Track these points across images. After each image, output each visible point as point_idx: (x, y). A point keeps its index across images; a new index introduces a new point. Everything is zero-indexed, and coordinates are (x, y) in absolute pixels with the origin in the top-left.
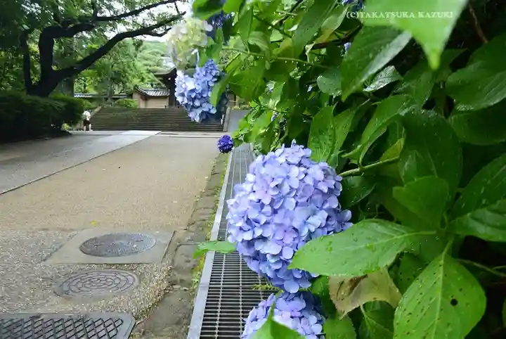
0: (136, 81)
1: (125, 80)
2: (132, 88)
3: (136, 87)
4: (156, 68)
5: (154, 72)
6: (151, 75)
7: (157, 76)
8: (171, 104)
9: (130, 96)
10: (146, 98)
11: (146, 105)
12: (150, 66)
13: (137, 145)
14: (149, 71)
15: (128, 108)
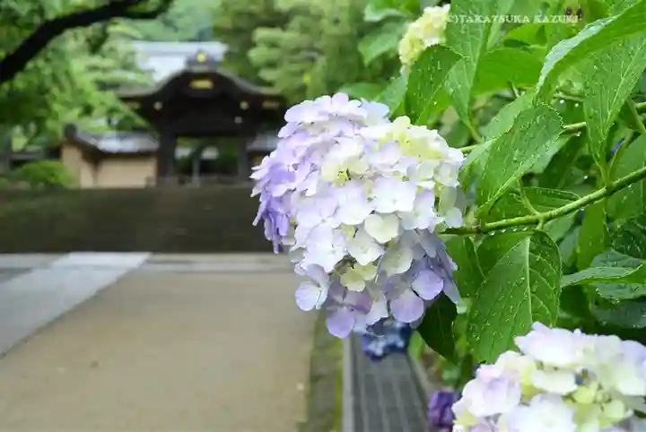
0: (72, 116)
1: (42, 112)
2: (60, 132)
3: (70, 130)
4: (119, 75)
5: (114, 86)
6: (110, 98)
7: (125, 100)
8: (161, 172)
9: (55, 153)
10: (96, 157)
11: (95, 177)
12: (105, 70)
13: (103, 300)
14: (103, 86)
15: (53, 188)
